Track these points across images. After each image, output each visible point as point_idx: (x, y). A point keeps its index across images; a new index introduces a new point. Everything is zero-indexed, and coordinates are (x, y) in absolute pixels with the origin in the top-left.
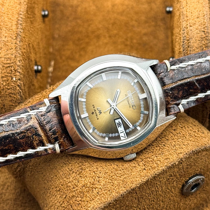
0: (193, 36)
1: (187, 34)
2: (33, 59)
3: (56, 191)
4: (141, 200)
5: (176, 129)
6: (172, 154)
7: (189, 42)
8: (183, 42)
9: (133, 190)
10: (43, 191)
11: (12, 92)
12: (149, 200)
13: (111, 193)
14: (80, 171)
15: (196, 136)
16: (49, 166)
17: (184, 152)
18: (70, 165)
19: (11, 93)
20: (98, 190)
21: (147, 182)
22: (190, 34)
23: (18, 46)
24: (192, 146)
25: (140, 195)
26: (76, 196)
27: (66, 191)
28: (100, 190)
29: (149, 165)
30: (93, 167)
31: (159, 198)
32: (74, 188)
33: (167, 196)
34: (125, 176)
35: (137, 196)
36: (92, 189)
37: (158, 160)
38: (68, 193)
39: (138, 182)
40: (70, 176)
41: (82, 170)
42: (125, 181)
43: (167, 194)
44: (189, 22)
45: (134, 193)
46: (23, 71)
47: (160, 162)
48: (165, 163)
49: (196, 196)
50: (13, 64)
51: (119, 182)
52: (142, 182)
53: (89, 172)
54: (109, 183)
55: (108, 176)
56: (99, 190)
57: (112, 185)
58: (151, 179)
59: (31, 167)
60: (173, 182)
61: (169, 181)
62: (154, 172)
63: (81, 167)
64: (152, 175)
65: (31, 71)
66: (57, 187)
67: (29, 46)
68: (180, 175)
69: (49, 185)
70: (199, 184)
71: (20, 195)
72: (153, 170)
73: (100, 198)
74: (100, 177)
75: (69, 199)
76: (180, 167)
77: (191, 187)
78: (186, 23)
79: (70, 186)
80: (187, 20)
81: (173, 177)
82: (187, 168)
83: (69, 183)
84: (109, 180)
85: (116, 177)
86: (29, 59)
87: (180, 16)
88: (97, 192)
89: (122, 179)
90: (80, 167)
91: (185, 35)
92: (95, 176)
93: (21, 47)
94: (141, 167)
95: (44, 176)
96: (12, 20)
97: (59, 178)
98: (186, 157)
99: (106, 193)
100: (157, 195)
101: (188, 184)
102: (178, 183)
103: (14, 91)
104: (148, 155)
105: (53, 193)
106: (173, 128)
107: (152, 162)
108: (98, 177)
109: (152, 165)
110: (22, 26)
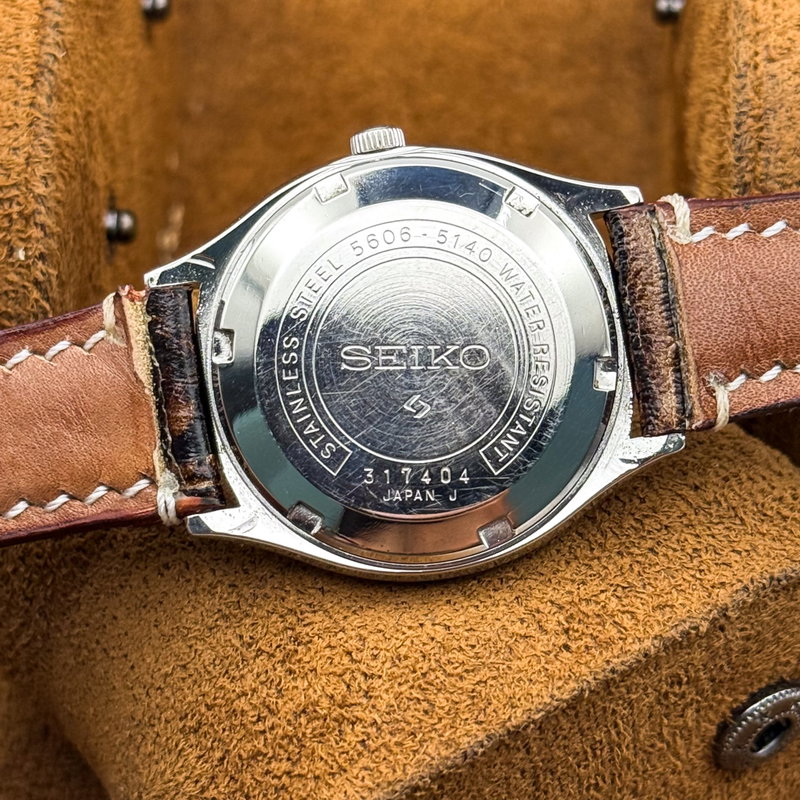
0: (780, 100)
1: (757, 93)
2: (101, 182)
3: (182, 731)
4: (545, 779)
5: (702, 484)
6: (682, 587)
7: (761, 124)
8: (738, 126)
9: (515, 733)
10: (128, 733)
11: (9, 310)
12: (580, 784)
13: (422, 746)
14: (291, 647)
15: (785, 518)
16: (156, 626)
17: (734, 582)
18: (248, 621)
19: (6, 312)
20: (363, 730)
21: (575, 703)
22: (767, 92)
23: (40, 116)
24: (768, 555)
25: (542, 761)
26: (270, 755)
27: (227, 733)
28: (375, 730)
29: (585, 630)
30: (343, 630)
31: (620, 775)
32: (259, 720)
33: (654, 767)
34: (484, 673)
35: (531, 762)
36: (340, 726)
37: (623, 613)
38: (235, 742)
39: (537, 700)
40: (246, 670)
41: (298, 645)
42: (483, 695)
43: (654, 761)
44: (765, 43)
45: (519, 750)
46: (58, 224)
47: (633, 618)
48: (655, 624)
49: (773, 774)
50: (17, 193)
51: (457, 700)
52: (555, 703)
53: (328, 652)
54: (411, 703)
55: (407, 671)
56: (369, 730)
57: (426, 712)
58: (591, 691)
59: (76, 631)
60: (683, 710)
61: (665, 703)
62: (608, 662)
63: (293, 629)
64: (597, 673)
65: (93, 232)
66: (189, 717)
67: (87, 125)
68: (713, 680)
69: (153, 705)
70: (789, 722)
71: (26, 752)
72: (601, 653)
73: (372, 765)
74: (372, 676)
75: (240, 765)
76: (717, 645)
77: (754, 735)
78: (752, 46)
79: (243, 711)
80: (758, 34)
81: (682, 689)
82: (746, 651)
83: (239, 697)
84: (412, 687)
85: (443, 678)
86: (85, 178)
87: (727, 19)
88: (360, 739)
89: (467, 685)
90: (290, 632)
91: (747, 97)
92: (353, 672)
93: (56, 121)
94: (553, 638)
95: (132, 667)
96: (22, 9)
97: (196, 676)
98: (744, 602)
99: (399, 744)
100: (614, 765)
101: (746, 720)
102: (702, 713)
103: (17, 307)
104: (582, 589)
105: (168, 739)
106: (690, 481)
107: (598, 620)
108: (365, 675)
109: (599, 631)
110: (62, 33)
